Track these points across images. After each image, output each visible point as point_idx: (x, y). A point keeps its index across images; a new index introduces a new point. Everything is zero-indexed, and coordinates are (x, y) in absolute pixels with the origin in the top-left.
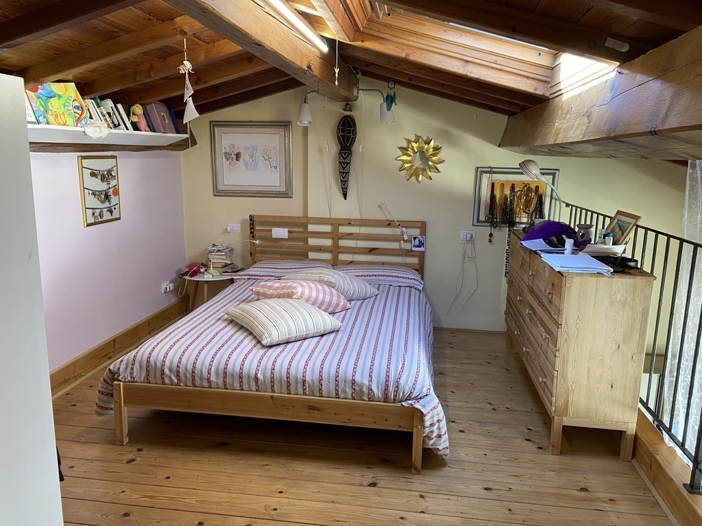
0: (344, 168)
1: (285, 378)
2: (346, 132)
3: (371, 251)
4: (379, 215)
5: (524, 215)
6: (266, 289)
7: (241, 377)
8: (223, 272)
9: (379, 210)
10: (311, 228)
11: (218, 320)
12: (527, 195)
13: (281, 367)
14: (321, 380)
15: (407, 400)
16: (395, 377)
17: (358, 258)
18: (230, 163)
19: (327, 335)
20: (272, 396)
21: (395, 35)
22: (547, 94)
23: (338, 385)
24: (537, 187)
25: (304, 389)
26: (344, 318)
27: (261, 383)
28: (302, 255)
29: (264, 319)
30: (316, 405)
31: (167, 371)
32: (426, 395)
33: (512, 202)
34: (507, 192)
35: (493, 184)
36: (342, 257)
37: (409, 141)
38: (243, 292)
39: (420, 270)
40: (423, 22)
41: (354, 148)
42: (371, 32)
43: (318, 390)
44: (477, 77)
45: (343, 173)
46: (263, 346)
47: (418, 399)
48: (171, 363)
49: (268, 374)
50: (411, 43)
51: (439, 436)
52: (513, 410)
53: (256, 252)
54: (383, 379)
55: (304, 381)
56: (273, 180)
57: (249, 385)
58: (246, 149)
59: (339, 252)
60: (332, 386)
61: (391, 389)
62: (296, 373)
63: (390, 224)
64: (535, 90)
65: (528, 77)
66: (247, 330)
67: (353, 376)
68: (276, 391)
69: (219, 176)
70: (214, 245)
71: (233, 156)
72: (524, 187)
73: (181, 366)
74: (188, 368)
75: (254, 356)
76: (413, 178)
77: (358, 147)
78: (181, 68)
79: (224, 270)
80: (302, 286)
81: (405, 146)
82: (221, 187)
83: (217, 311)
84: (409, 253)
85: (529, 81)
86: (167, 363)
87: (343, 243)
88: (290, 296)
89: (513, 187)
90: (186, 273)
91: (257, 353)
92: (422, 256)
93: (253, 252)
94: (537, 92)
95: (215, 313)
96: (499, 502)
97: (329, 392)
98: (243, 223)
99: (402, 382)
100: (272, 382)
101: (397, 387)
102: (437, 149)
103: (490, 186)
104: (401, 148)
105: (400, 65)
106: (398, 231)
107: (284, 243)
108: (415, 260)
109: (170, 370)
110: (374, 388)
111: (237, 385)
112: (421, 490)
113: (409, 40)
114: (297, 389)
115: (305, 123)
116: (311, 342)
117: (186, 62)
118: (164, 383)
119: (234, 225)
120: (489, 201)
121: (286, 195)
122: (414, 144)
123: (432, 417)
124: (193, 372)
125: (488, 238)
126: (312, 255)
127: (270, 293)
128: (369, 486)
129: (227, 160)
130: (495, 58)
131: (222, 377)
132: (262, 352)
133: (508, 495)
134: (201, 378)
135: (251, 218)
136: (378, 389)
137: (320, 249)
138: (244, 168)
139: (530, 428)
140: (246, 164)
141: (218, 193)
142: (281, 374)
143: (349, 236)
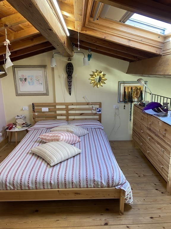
0: (70, 83)
1: (64, 182)
2: (70, 69)
3: (81, 114)
4: (83, 101)
5: (136, 98)
6: (46, 137)
7: (43, 184)
8: (23, 127)
9: (83, 99)
10: (57, 107)
11: (27, 154)
12: (137, 91)
13: (62, 177)
14: (80, 181)
15: (117, 185)
16: (111, 176)
17: (76, 117)
18: (22, 83)
19: (76, 156)
20: (58, 191)
21: (100, 28)
22: (161, 54)
23: (87, 183)
24: (140, 88)
25: (73, 186)
26: (80, 146)
27: (53, 185)
28: (54, 117)
29: (50, 154)
30: (78, 192)
31: (8, 184)
32: (125, 183)
33: (131, 94)
34: (130, 90)
35: (125, 87)
36: (70, 117)
37: (93, 72)
38: (34, 137)
39: (100, 120)
40: (112, 23)
41: (73, 75)
42: (90, 27)
43: (79, 185)
44: (134, 46)
45: (70, 85)
46: (51, 166)
47: (122, 184)
48: (10, 180)
49: (56, 181)
50: (107, 32)
51: (130, 198)
52: (146, 176)
53: (35, 117)
54: (106, 178)
55: (73, 182)
56: (41, 88)
57: (47, 186)
58: (29, 77)
59: (69, 116)
60: (85, 183)
61: (110, 182)
62: (69, 179)
63: (88, 104)
64: (157, 52)
65: (154, 47)
66: (41, 158)
67: (94, 178)
68: (60, 188)
69: (18, 88)
70: (18, 116)
71: (23, 79)
72: (135, 88)
73: (15, 182)
74: (18, 182)
75: (48, 172)
76: (96, 86)
77: (75, 75)
78: (5, 42)
79: (23, 126)
80: (62, 135)
81: (92, 74)
82: (19, 92)
83: (26, 148)
84: (95, 114)
85: (154, 48)
86: (8, 181)
87: (70, 112)
88: (58, 140)
89: (132, 88)
90: (7, 128)
91: (49, 170)
92: (100, 115)
93: (34, 117)
94: (157, 53)
95: (25, 150)
96: (158, 224)
97: (84, 186)
98: (29, 106)
99: (115, 178)
100: (58, 184)
101: (113, 181)
102: (104, 75)
103: (124, 88)
104: (91, 75)
105: (96, 42)
106: (91, 106)
107: (46, 113)
108: (97, 117)
109: (10, 184)
110: (103, 182)
111: (42, 187)
112: (126, 223)
113: (106, 31)
114: (69, 186)
115: (54, 66)
116: (70, 160)
117: (7, 40)
118: (7, 190)
119: (25, 107)
120: (123, 93)
121: (46, 94)
122: (95, 73)
123: (128, 192)
124: (21, 184)
125: (123, 107)
126: (58, 117)
127: (48, 138)
128: (105, 225)
129: (21, 81)
130: (141, 38)
131: (35, 185)
132: (51, 169)
133: (160, 220)
134: (25, 186)
135: (33, 104)
136: (105, 182)
137: (61, 115)
138: (28, 84)
139: (156, 183)
140: (29, 83)
141: (18, 95)
142: (62, 180)
143: (72, 109)
